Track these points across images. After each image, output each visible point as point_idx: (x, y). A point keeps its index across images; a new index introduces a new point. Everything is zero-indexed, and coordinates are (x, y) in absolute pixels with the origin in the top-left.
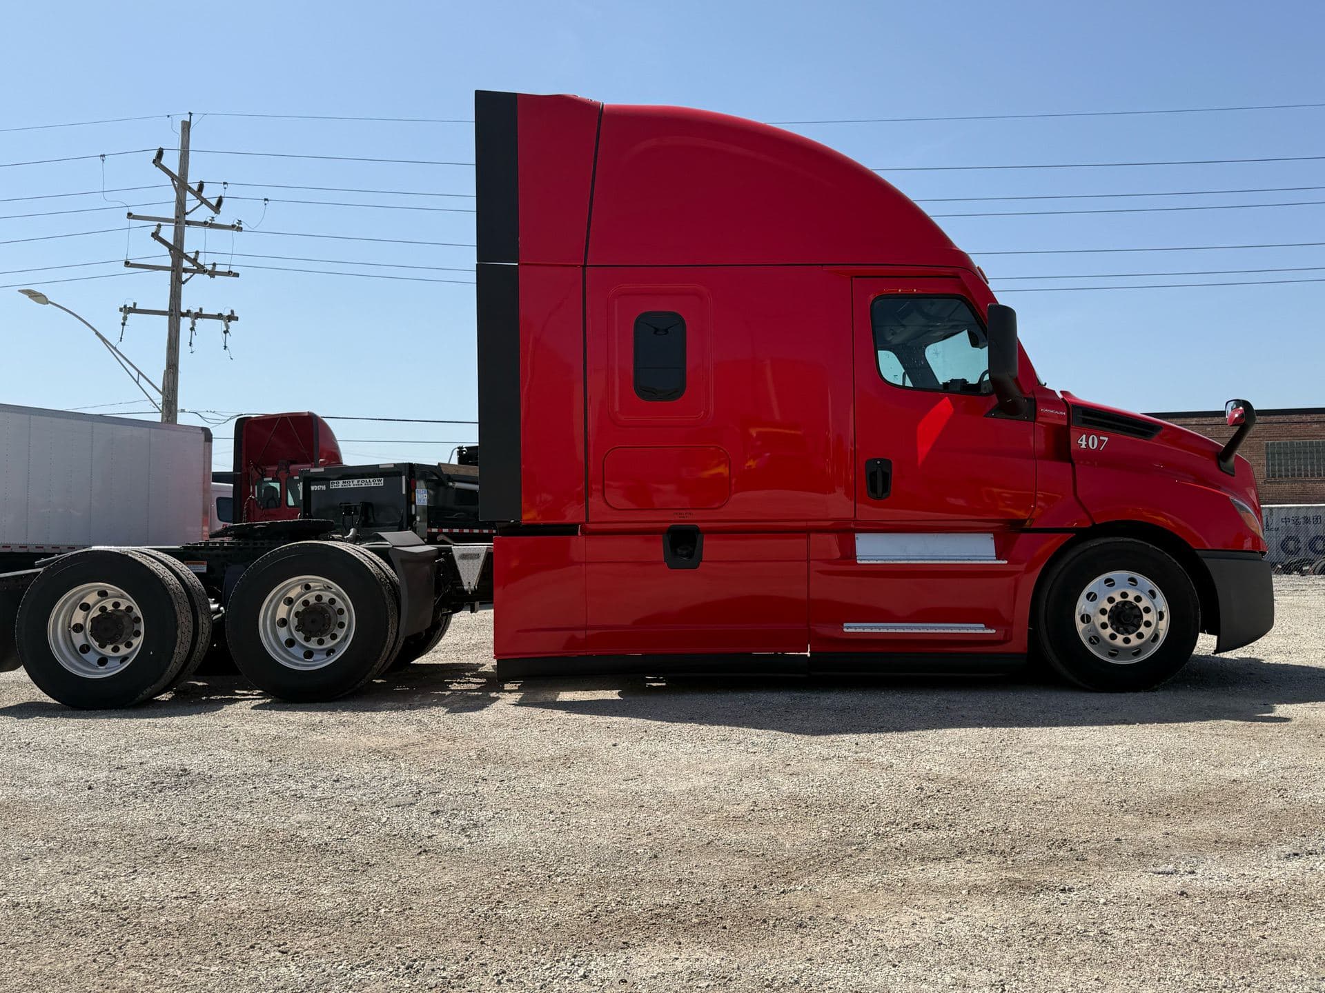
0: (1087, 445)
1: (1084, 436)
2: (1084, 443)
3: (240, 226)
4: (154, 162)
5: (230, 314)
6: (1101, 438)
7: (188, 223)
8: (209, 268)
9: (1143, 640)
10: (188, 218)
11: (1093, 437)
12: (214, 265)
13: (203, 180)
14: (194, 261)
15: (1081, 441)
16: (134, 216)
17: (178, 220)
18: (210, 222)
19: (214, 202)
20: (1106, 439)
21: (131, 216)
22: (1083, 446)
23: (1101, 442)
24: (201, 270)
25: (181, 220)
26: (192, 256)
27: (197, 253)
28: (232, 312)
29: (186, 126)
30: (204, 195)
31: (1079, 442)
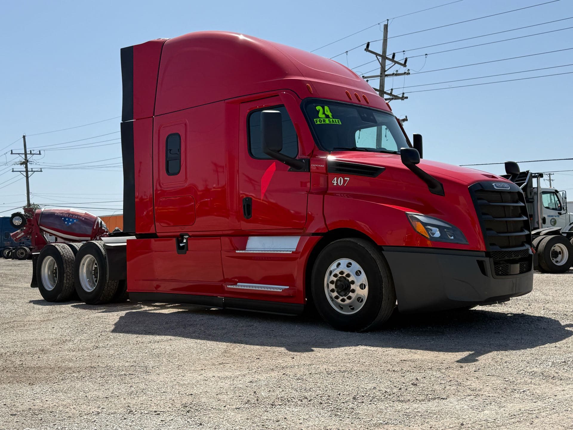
0: (337, 183)
1: (336, 178)
2: (335, 182)
3: (409, 72)
4: (365, 50)
5: (405, 118)
6: (345, 179)
7: (387, 75)
8: (401, 96)
9: (351, 300)
10: (386, 73)
11: (341, 178)
12: (403, 94)
13: (394, 52)
14: (391, 94)
15: (334, 181)
16: (365, 77)
17: (381, 75)
18: (396, 73)
19: (403, 62)
20: (348, 179)
21: (364, 77)
22: (335, 184)
23: (345, 181)
24: (396, 98)
25: (383, 75)
26: (389, 92)
27: (392, 90)
28: (406, 117)
29: (386, 27)
30: (395, 59)
31: (333, 182)
